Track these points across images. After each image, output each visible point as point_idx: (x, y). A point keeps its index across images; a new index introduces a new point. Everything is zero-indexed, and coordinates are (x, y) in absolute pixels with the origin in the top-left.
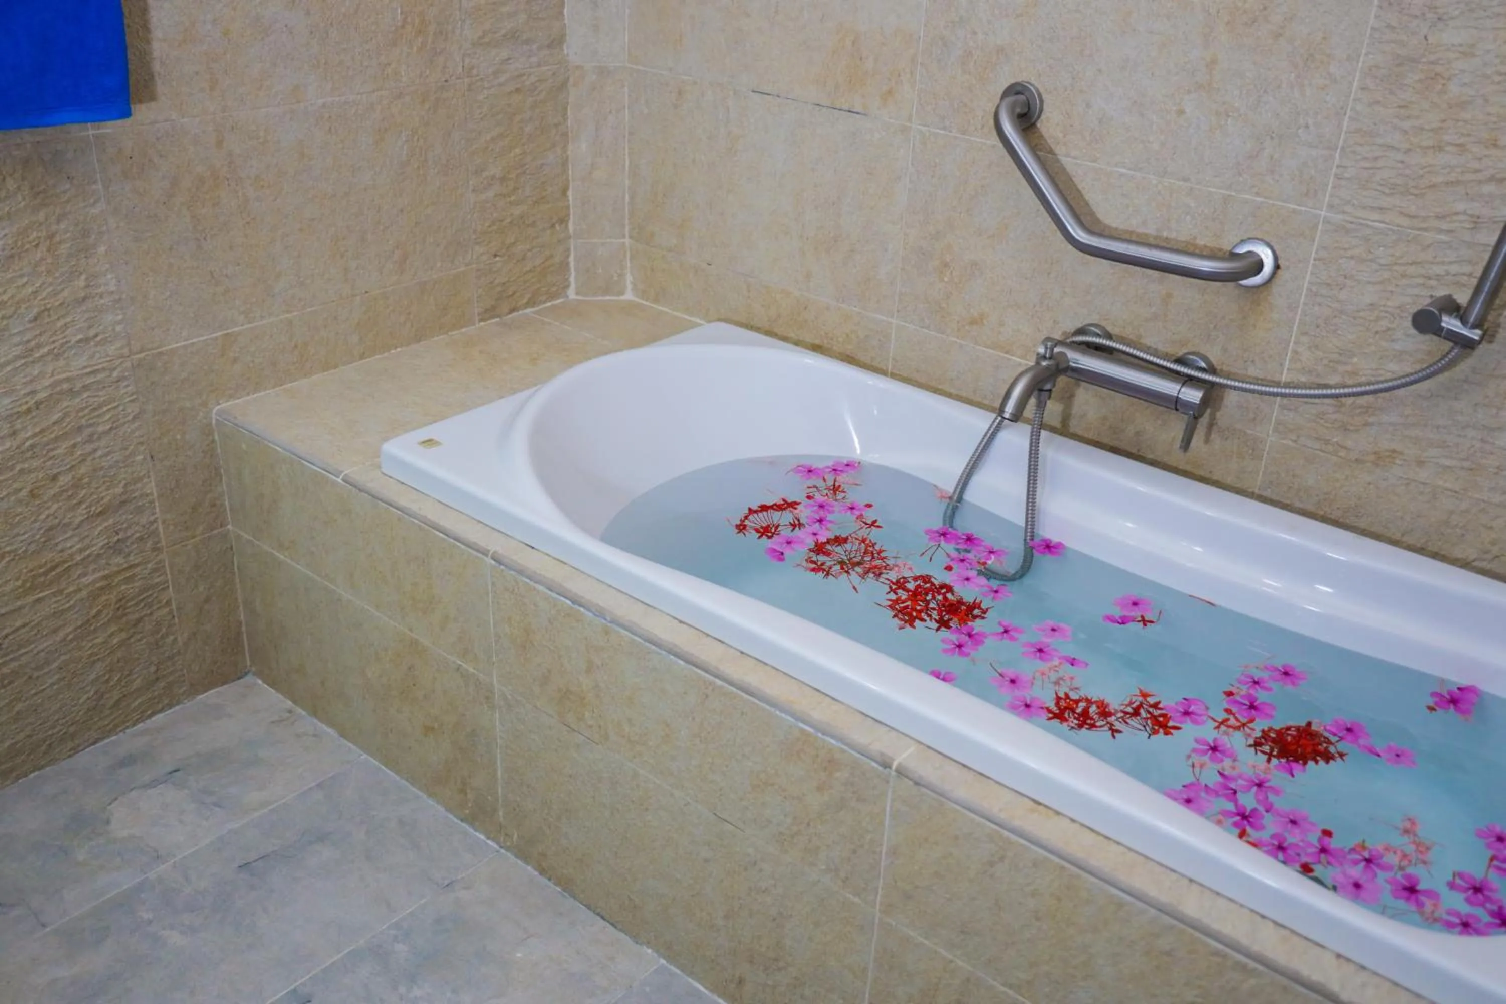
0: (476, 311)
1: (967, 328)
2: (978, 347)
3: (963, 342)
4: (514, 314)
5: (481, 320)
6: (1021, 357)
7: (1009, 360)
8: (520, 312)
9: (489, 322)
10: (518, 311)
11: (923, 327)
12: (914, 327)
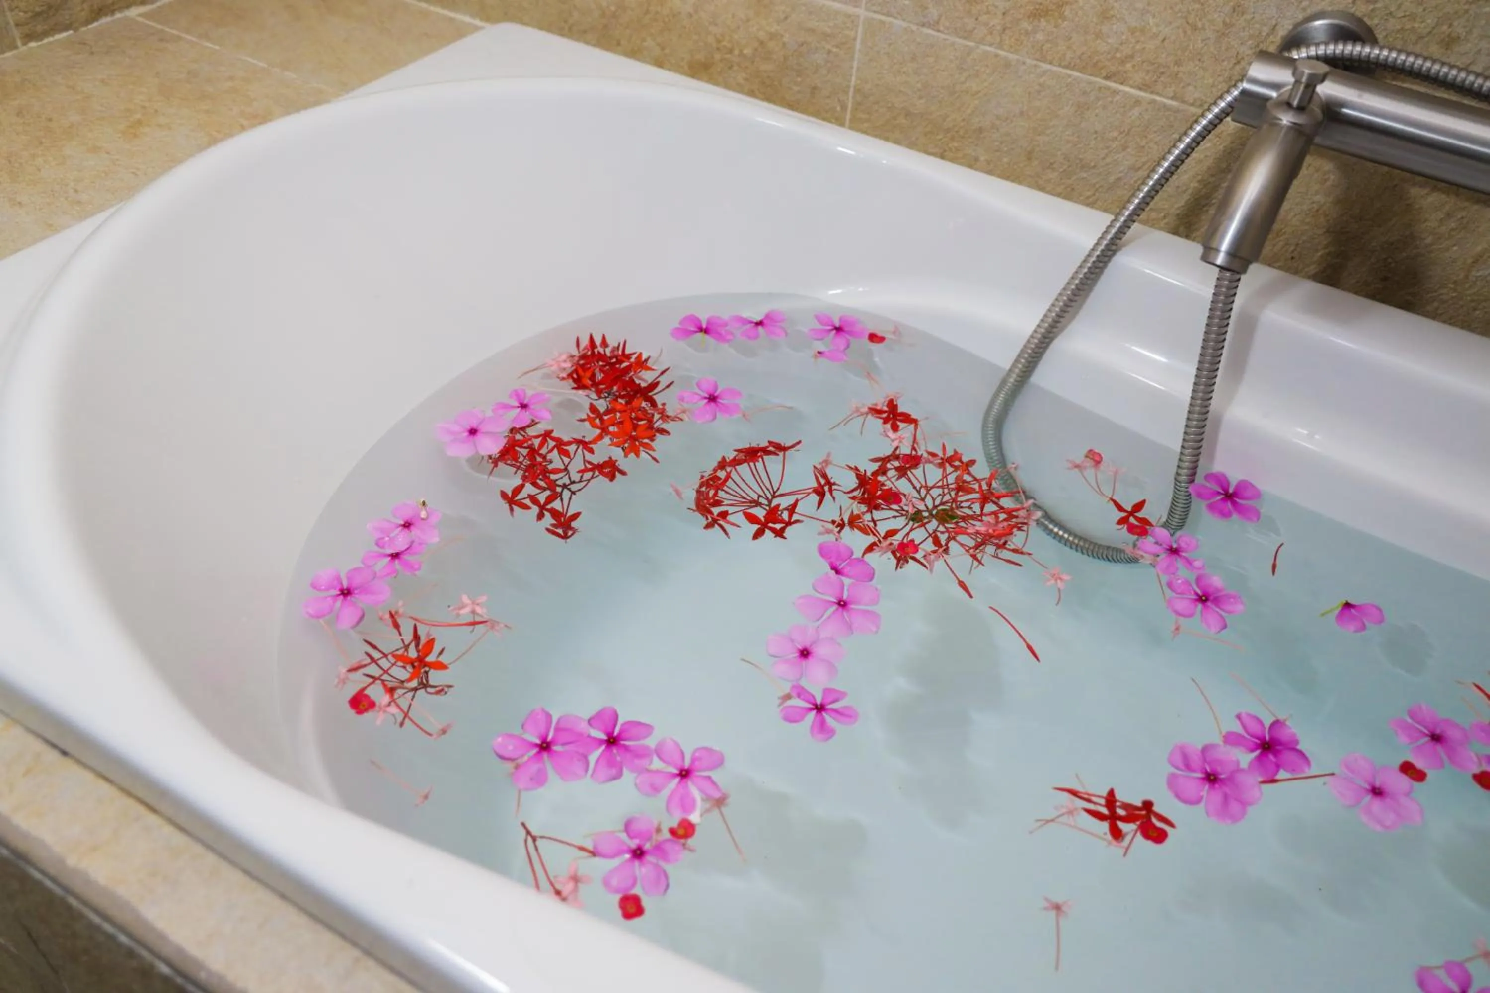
0: (11, 18)
1: (1025, 25)
2: (1045, 66)
3: (1012, 57)
4: (105, 20)
5: (29, 37)
6: (1142, 87)
7: (1115, 92)
8: (118, 15)
9: (46, 41)
10: (113, 12)
11: (923, 25)
12: (905, 25)
